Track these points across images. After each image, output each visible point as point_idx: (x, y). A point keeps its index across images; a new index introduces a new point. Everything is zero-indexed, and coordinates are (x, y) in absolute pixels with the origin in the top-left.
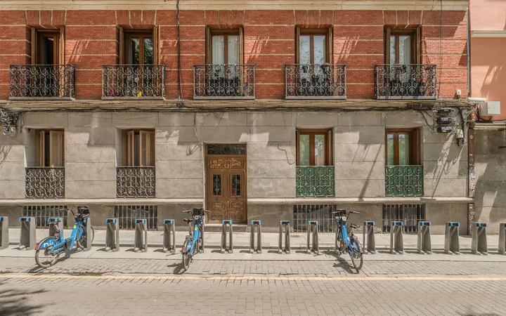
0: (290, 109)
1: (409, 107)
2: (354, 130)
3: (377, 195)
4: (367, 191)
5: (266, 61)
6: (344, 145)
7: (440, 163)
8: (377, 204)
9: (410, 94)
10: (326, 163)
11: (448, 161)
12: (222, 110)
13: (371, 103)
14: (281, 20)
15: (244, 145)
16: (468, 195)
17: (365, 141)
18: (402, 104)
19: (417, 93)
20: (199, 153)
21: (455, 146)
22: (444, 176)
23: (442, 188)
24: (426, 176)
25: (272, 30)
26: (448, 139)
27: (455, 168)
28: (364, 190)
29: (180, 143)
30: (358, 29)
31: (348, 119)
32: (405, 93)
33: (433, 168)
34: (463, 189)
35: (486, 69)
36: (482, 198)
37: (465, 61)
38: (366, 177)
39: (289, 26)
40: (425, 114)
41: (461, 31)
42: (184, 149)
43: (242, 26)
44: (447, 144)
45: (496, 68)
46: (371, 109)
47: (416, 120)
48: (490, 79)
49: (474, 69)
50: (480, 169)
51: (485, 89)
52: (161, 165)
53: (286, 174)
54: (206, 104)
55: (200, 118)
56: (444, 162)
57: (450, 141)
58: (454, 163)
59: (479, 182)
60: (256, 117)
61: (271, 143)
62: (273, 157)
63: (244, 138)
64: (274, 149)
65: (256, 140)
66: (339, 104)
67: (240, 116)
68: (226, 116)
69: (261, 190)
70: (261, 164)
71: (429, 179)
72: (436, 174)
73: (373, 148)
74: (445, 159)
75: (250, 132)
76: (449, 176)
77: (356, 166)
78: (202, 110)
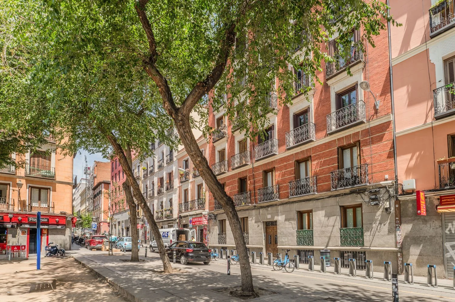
0: (293, 202)
1: (352, 192)
2: (322, 210)
3: (336, 245)
4: (330, 243)
5: (284, 181)
6: (317, 218)
7: (374, 225)
8: (336, 250)
9: (350, 185)
10: (309, 228)
11: (380, 223)
12: (268, 206)
13: (329, 193)
14: (289, 160)
15: (276, 222)
16: (396, 247)
17: (328, 216)
18: (347, 191)
19: (354, 183)
20: (261, 226)
21: (385, 213)
22: (377, 233)
23: (377, 241)
24: (365, 234)
25: (285, 166)
26: (380, 209)
27: (385, 228)
28: (328, 242)
29: (256, 222)
30: (323, 153)
31: (319, 203)
32: (347, 185)
33: (369, 229)
34: (392, 242)
35: (409, 156)
36: (409, 248)
37: (392, 155)
38: (329, 235)
39: (292, 162)
40: (363, 195)
41: (388, 136)
42: (256, 224)
43: (274, 168)
44: (379, 213)
45: (417, 154)
46: (330, 197)
47: (357, 200)
48: (413, 162)
49: (399, 159)
50: (406, 228)
51: (408, 171)
52: (250, 231)
53: (292, 234)
54: (262, 205)
55: (261, 211)
56: (377, 225)
57: (381, 210)
58: (384, 225)
59: (406, 237)
60: (280, 208)
61: (286, 220)
62: (287, 226)
63: (276, 218)
64: (287, 223)
65: (280, 219)
66: (314, 197)
67: (274, 208)
68: (269, 209)
69: (282, 242)
70: (282, 230)
71: (367, 236)
72: (372, 232)
73: (332, 219)
74: (378, 222)
75: (278, 215)
76: (381, 233)
77: (323, 229)
78: (262, 207)
